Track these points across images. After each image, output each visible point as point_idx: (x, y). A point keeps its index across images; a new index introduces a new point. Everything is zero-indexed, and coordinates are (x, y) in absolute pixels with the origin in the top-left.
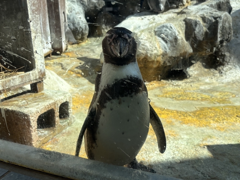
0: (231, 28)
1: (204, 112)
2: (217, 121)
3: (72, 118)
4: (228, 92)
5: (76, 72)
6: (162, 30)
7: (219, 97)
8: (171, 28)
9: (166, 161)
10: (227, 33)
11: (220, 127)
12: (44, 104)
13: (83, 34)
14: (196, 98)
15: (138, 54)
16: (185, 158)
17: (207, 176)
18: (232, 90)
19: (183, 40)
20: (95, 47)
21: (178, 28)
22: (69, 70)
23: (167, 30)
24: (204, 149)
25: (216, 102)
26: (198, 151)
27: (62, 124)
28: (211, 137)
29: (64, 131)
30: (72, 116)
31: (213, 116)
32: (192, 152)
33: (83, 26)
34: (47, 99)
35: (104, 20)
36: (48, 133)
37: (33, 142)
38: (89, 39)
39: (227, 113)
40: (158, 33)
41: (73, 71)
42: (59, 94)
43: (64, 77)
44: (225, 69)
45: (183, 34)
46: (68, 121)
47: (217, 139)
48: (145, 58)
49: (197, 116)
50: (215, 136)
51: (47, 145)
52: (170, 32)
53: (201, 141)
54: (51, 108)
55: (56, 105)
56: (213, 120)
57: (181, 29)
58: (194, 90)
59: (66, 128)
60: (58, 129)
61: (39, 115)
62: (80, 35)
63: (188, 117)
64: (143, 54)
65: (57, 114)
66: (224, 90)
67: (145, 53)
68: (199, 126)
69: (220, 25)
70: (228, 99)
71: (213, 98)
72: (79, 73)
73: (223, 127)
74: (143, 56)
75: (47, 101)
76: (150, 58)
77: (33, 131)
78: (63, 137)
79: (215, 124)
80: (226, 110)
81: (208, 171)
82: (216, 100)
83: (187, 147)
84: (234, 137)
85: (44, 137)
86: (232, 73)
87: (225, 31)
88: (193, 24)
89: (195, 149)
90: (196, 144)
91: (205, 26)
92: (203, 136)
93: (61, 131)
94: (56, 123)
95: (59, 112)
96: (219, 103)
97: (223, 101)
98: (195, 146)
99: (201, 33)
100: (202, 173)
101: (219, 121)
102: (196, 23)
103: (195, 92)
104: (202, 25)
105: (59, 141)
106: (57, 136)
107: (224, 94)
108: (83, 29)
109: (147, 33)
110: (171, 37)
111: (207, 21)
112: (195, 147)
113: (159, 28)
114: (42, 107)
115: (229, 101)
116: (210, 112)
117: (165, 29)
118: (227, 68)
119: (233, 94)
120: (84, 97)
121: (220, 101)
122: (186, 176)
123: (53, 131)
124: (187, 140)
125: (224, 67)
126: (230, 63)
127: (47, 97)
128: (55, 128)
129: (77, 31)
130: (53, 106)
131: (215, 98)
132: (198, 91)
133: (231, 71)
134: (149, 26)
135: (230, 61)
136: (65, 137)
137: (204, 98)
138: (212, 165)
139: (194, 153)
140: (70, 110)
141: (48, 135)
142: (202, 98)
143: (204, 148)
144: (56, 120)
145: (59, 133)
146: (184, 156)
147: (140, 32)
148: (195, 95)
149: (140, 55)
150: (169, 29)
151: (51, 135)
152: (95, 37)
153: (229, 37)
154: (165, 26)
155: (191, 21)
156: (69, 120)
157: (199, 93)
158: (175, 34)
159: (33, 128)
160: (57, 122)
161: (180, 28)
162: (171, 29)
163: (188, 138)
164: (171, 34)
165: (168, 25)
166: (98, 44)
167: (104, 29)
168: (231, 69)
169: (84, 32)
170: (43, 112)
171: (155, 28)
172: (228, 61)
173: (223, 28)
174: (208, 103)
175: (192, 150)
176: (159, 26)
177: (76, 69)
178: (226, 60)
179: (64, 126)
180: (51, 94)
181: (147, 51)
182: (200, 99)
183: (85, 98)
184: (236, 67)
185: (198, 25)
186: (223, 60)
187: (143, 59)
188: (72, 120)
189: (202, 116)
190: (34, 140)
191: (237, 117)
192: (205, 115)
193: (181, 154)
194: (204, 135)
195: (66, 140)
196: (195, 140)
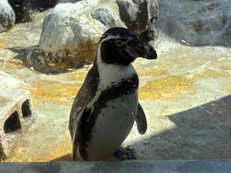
0: (158, 7)
1: (152, 86)
2: (166, 92)
3: (35, 115)
4: (164, 64)
5: (16, 62)
6: (99, 13)
7: (159, 70)
8: (107, 10)
9: (141, 138)
10: (155, 12)
11: (170, 97)
12: (6, 109)
13: (10, 21)
14: (141, 74)
15: (81, 38)
16: (155, 132)
17: (179, 144)
18: (167, 62)
19: (119, 21)
20: (27, 33)
21: (113, 10)
22: (7, 62)
23: (104, 12)
24: (167, 120)
25: (158, 75)
26: (162, 123)
27: (27, 123)
28: (167, 107)
29: (30, 130)
30: (34, 112)
31: (161, 88)
32: (158, 125)
33: (8, 12)
34: (7, 102)
35: (29, 4)
36: (16, 137)
37: (4, 151)
38: (17, 25)
39: (171, 83)
40: (96, 17)
41: (12, 63)
42: (16, 93)
43: (4, 70)
44: (155, 43)
45: (118, 15)
46: (32, 119)
47: (173, 108)
48: (88, 42)
49: (148, 90)
50: (170, 106)
51: (18, 149)
52: (107, 14)
53: (161, 113)
54: (14, 111)
55: (18, 106)
56: (163, 91)
57: (116, 10)
58: (137, 66)
59: (31, 127)
60: (24, 130)
61: (4, 122)
62: (7, 22)
63: (142, 93)
64: (86, 38)
65: (21, 115)
66: (161, 63)
67: (88, 37)
68: (154, 99)
69: (149, 5)
70: (167, 70)
71: (154, 71)
72: (19, 64)
73: (173, 96)
74: (86, 40)
75: (7, 104)
76: (93, 41)
77: (2, 140)
78: (32, 137)
79: (165, 95)
80: (169, 81)
81: (178, 139)
82: (158, 73)
83: (152, 121)
84: (185, 105)
85: (14, 143)
86: (162, 46)
87: (153, 10)
88: (125, 5)
89: (159, 121)
90: (158, 116)
91: (136, 7)
92: (160, 108)
93: (28, 131)
94: (22, 125)
95: (22, 112)
96: (161, 75)
97: (164, 72)
98: (158, 118)
99: (134, 13)
100: (174, 143)
101: (168, 92)
102: (128, 4)
103: (138, 67)
104: (133, 6)
105: (29, 142)
106: (25, 137)
107: (162, 66)
108: (9, 16)
109: (85, 17)
110: (109, 19)
111: (137, 2)
112: (159, 120)
113: (95, 12)
114: (6, 113)
115: (168, 72)
116: (158, 85)
117: (102, 12)
118: (157, 42)
119: (169, 65)
120: (35, 89)
121: (161, 73)
122: (163, 148)
123: (20, 133)
124: (150, 114)
125: (154, 42)
126: (159, 37)
127: (5, 99)
128: (21, 130)
129: (2, 18)
130: (16, 109)
131: (156, 71)
132: (140, 67)
133: (161, 44)
134: (84, 9)
135: (159, 36)
136: (34, 137)
137: (147, 72)
138: (179, 133)
139: (160, 125)
140: (31, 108)
141: (16, 139)
142: (146, 73)
143: (166, 118)
144: (20, 121)
145: (25, 134)
146: (153, 130)
147: (77, 16)
148: (139, 71)
149: (83, 39)
150: (106, 12)
151: (18, 138)
152: (24, 22)
153: (157, 16)
154: (101, 9)
155: (123, 2)
156: (32, 117)
157: (142, 69)
158: (111, 16)
159: (2, 137)
160: (22, 123)
161: (114, 9)
162: (107, 12)
163: (149, 112)
164: (108, 16)
165: (104, 8)
166: (28, 29)
167: (31, 14)
168: (160, 42)
169: (10, 18)
170: (7, 117)
171: (91, 11)
172: (156, 35)
173: (152, 7)
174: (153, 77)
175: (157, 123)
176: (95, 10)
177: (14, 60)
178: (155, 35)
179: (29, 124)
180: (8, 95)
181: (90, 35)
182: (145, 74)
183: (38, 90)
184: (164, 41)
185: (130, 6)
186: (153, 36)
187: (86, 43)
188: (35, 116)
189: (153, 89)
190: (5, 148)
191: (180, 86)
192: (155, 89)
193: (150, 129)
194: (160, 106)
195: (36, 139)
196: (156, 113)
